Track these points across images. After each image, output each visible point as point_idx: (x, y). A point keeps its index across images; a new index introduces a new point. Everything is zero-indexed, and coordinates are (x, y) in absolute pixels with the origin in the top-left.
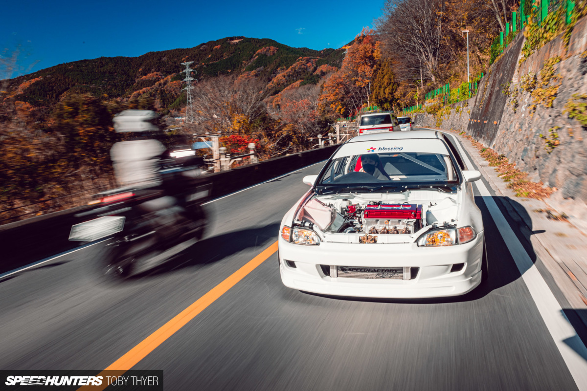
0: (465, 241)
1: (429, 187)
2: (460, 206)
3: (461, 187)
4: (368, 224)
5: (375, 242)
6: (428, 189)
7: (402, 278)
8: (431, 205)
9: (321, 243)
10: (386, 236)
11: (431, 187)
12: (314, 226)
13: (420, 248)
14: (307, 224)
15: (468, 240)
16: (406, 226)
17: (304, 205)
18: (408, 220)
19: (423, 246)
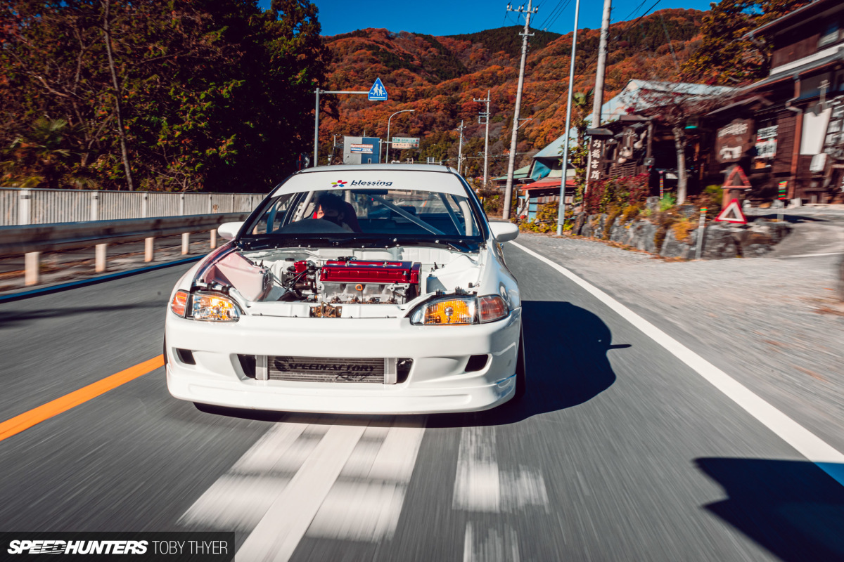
0: (491, 319)
1: (434, 242)
2: (484, 267)
3: (487, 246)
4: (328, 291)
5: (338, 316)
6: (433, 244)
7: (382, 382)
8: (436, 268)
9: (242, 317)
10: (357, 306)
11: (437, 242)
12: (231, 290)
13: (415, 327)
14: (219, 288)
15: (496, 317)
16: (392, 297)
17: (216, 261)
18: (396, 286)
19: (419, 323)
